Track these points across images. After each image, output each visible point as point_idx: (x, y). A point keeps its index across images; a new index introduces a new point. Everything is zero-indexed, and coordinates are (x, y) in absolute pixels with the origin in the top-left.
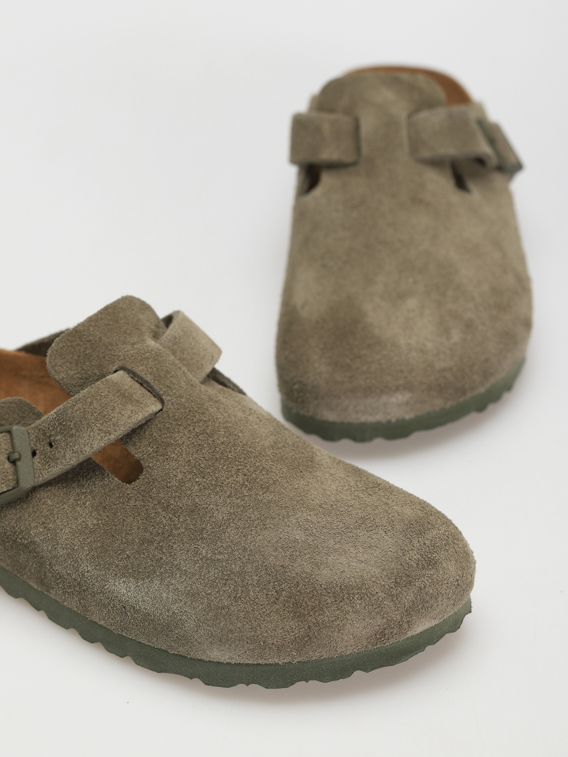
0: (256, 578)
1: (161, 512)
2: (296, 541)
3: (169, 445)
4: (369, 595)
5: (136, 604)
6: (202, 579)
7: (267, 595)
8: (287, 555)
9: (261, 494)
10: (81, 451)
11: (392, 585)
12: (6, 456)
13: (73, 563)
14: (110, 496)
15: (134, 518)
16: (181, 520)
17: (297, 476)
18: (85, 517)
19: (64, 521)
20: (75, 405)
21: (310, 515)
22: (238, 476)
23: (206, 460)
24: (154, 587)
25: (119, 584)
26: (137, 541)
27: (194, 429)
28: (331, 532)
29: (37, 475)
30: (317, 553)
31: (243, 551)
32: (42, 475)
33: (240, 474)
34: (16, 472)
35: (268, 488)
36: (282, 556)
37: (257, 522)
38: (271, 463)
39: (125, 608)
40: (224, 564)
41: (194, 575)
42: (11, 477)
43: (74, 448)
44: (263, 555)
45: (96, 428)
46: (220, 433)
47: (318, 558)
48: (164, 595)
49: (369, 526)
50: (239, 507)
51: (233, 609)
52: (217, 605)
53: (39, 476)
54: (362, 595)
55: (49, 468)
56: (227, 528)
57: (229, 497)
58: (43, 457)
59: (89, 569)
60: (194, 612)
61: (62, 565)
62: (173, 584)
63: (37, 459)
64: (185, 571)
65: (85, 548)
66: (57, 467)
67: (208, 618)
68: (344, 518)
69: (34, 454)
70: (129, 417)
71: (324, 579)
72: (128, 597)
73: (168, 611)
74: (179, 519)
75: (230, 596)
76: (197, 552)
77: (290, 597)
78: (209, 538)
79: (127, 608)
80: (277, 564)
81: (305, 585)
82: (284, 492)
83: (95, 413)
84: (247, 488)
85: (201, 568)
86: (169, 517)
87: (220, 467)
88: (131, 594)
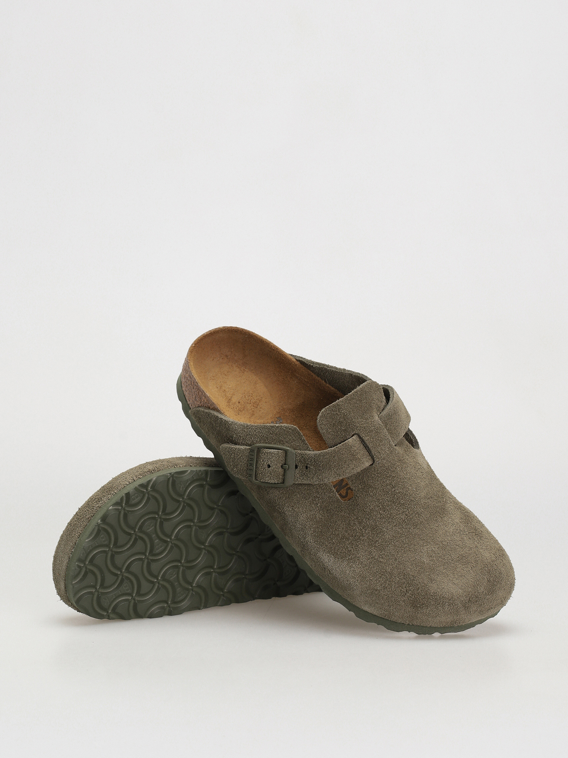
0: (398, 579)
1: (357, 524)
2: (424, 563)
3: (371, 487)
4: (453, 604)
5: (332, 570)
6: (369, 570)
7: (401, 590)
8: (417, 570)
9: (412, 529)
10: (322, 480)
11: (467, 601)
12: (281, 465)
13: (303, 534)
14: (332, 505)
15: (342, 522)
16: (366, 532)
17: (433, 520)
18: (316, 512)
19: (304, 509)
20: (325, 456)
21: (435, 547)
22: (403, 515)
23: (388, 501)
24: (343, 565)
25: (325, 556)
26: (341, 536)
27: (386, 481)
28: (443, 561)
29: (295, 480)
30: (433, 573)
31: (395, 560)
32: (298, 481)
33: (404, 514)
34: (284, 475)
35: (416, 526)
36: (414, 570)
37: (406, 545)
38: (422, 510)
39: (325, 569)
40: (383, 565)
41: (366, 566)
42: (281, 477)
43: (319, 477)
44: (405, 566)
45: (333, 471)
46: (399, 485)
47: (432, 575)
48: (348, 572)
49: (464, 561)
50: (398, 533)
51: (381, 593)
52: (374, 588)
53: (296, 481)
54: (450, 604)
55: (302, 479)
56: (389, 544)
57: (395, 526)
58: (301, 471)
59: (311, 541)
60: (361, 587)
61: (297, 532)
62: (353, 567)
63: (297, 471)
64: (362, 562)
65: (312, 529)
66: (307, 481)
67: (367, 593)
68: (452, 554)
69: (296, 467)
70: (353, 469)
71: (433, 589)
72: (328, 564)
73: (348, 581)
74: (365, 531)
75: (381, 585)
76: (370, 553)
77: (412, 595)
78: (378, 547)
79: (327, 570)
80: (411, 574)
81: (422, 591)
82: (425, 529)
83: (335, 462)
84: (406, 524)
85: (371, 563)
86: (361, 528)
87: (395, 507)
88: (330, 564)
